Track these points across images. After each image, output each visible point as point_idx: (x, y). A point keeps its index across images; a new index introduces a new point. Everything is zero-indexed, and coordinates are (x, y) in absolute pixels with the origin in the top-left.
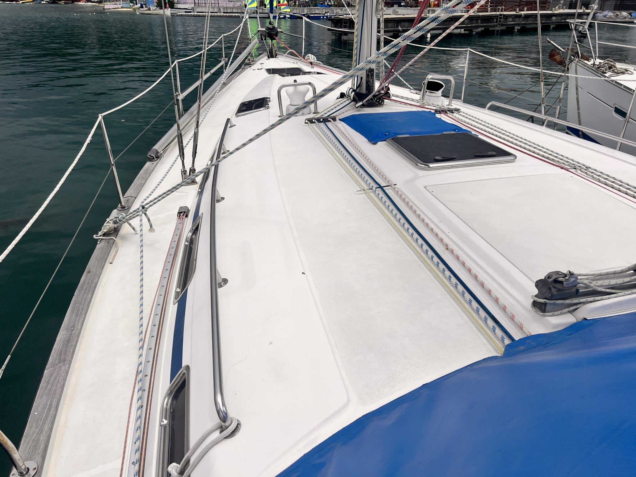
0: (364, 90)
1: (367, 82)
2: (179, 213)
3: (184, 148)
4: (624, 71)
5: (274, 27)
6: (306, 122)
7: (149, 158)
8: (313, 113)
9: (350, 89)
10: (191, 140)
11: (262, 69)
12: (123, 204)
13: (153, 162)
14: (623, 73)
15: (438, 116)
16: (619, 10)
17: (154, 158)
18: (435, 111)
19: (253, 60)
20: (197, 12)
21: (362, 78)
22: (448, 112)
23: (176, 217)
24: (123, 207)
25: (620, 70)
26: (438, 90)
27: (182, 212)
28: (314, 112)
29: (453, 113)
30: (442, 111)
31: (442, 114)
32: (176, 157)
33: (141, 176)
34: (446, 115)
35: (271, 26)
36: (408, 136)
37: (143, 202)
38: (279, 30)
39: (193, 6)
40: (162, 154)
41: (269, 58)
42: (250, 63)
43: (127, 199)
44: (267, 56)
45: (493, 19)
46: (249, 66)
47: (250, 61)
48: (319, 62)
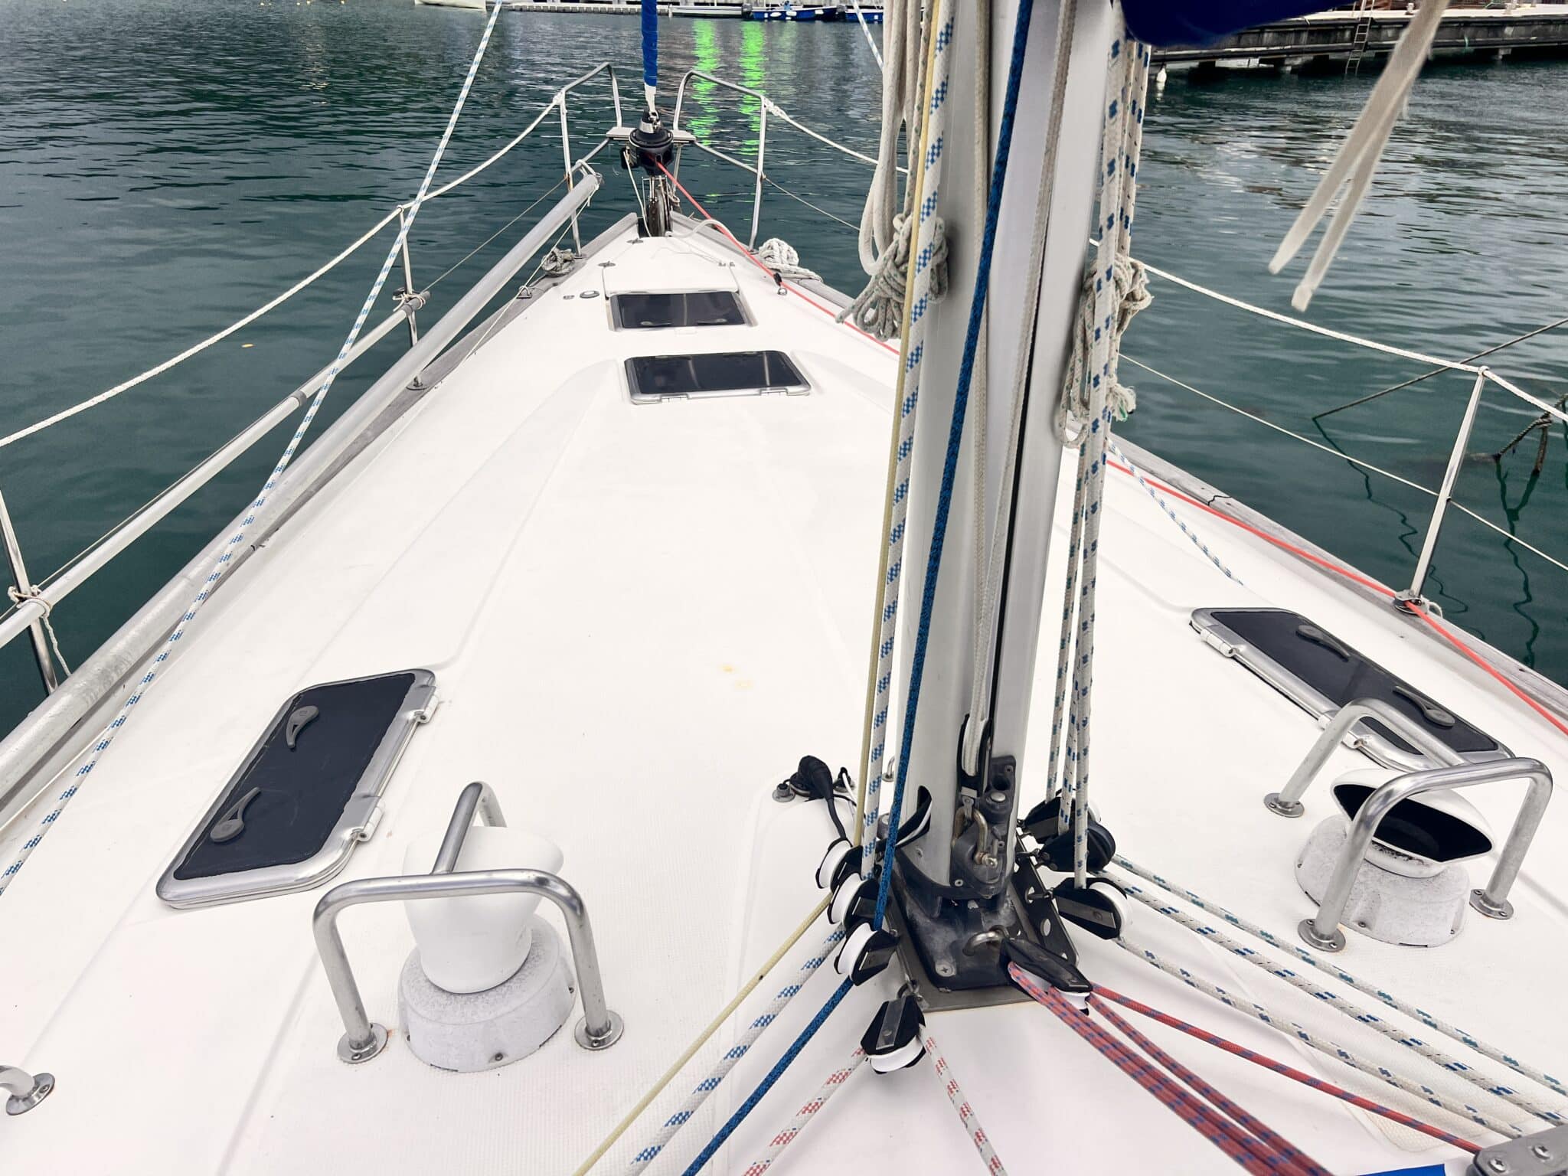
5: (659, 132)
11: (597, 295)
19: (570, 255)
21: (925, 795)
35: (649, 128)
42: (553, 268)
45: (1343, 31)
46: (548, 282)
47: (559, 264)
48: (808, 271)
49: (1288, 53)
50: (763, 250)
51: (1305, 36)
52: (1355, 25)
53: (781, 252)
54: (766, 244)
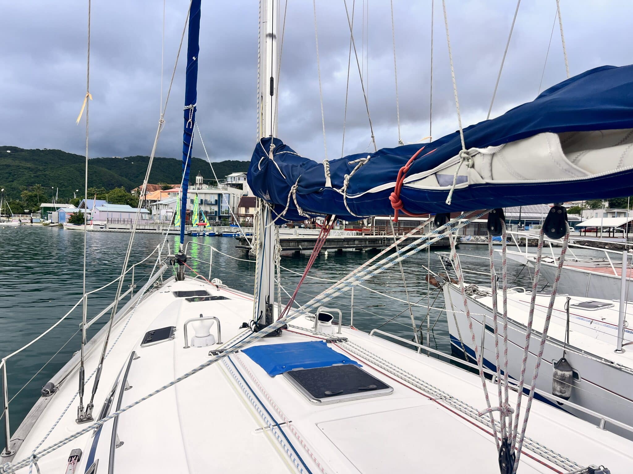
0: (264, 322)
1: (267, 316)
2: (71, 457)
3: (85, 383)
4: (485, 293)
5: (183, 255)
6: (210, 353)
7: (44, 394)
8: (217, 344)
9: (251, 322)
10: (93, 374)
11: (169, 292)
12: (9, 449)
13: (47, 398)
14: (485, 295)
15: (329, 345)
16: (478, 235)
17: (48, 393)
18: (326, 341)
19: (160, 283)
20: (109, 228)
21: (262, 312)
22: (337, 341)
23: (67, 463)
24: (9, 452)
25: (483, 292)
26: (328, 321)
27: (74, 457)
28: (218, 342)
29: (341, 342)
30: (332, 341)
31: (332, 344)
32: (75, 394)
33: (32, 415)
34: (335, 344)
35: (181, 254)
36: (302, 369)
37: (35, 451)
38: (188, 256)
39: (106, 222)
40: (57, 387)
41: (177, 280)
42: (157, 286)
43: (13, 442)
44: (175, 279)
45: (379, 241)
46: (156, 289)
47: (158, 285)
48: (225, 285)
49: (363, 247)
50: (212, 281)
51: (367, 242)
52: (382, 239)
53: (218, 281)
54: (213, 280)
